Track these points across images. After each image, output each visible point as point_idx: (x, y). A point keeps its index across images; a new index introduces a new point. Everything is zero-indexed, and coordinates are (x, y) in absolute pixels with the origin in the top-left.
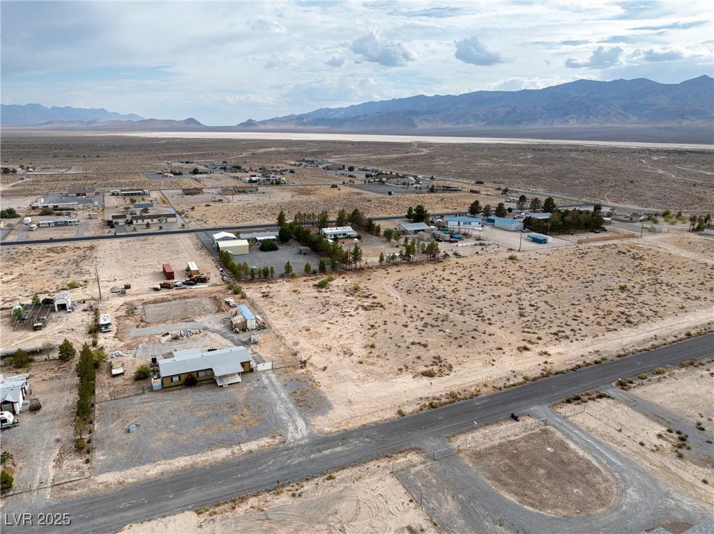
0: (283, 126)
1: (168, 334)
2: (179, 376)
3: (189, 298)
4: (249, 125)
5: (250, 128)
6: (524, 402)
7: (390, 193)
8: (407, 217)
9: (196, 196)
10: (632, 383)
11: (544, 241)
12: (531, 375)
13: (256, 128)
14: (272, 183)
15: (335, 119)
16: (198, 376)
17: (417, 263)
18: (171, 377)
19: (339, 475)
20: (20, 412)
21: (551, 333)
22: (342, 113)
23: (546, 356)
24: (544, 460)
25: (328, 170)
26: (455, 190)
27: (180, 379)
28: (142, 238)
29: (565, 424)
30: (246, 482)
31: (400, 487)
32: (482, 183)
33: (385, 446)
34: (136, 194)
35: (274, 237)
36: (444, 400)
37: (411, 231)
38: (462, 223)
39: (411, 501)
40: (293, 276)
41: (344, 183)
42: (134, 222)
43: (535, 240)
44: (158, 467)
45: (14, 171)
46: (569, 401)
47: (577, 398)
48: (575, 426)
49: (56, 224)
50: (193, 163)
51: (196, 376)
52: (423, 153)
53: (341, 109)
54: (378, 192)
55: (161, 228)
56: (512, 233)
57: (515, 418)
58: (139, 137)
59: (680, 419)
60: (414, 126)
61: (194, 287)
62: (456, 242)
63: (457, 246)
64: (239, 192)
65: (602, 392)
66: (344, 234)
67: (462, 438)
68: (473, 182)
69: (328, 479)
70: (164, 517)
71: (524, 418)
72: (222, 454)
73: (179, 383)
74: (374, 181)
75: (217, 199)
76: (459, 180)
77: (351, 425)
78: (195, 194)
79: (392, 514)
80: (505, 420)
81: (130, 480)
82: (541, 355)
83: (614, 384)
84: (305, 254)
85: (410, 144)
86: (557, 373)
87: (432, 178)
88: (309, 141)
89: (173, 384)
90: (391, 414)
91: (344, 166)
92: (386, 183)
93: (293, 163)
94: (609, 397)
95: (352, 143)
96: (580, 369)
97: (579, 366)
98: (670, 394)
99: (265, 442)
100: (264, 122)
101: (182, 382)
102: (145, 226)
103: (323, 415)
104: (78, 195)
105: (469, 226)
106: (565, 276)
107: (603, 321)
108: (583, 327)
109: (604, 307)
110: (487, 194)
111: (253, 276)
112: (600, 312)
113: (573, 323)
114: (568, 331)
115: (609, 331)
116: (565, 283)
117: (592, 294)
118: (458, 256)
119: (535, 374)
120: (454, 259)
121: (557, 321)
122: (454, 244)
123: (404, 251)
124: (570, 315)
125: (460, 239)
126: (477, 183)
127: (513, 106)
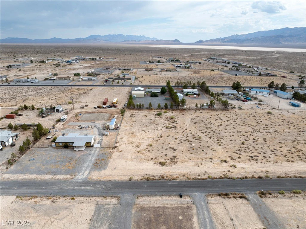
0: (215, 43)
1: (81, 126)
2: (62, 143)
3: (103, 113)
4: (200, 42)
5: (200, 44)
6: (194, 189)
7: (236, 75)
8: (232, 87)
9: (149, 72)
10: (270, 194)
11: (298, 106)
12: (213, 176)
13: (203, 44)
14: (186, 68)
15: (240, 40)
16: (69, 145)
17: (216, 110)
18: (59, 143)
19: (77, 199)
20: (8, 146)
21: (250, 156)
22: (244, 37)
23: (234, 168)
24: (171, 222)
25: (218, 63)
26: (274, 75)
27: (62, 145)
28: (112, 87)
29: (204, 207)
30: (44, 191)
31: (93, 212)
32: (293, 73)
33: (107, 192)
34: (127, 70)
35: (160, 91)
36: (157, 178)
37: (227, 94)
38: (258, 92)
39: (90, 220)
40: (152, 109)
41: (218, 69)
42: (115, 81)
43: (293, 105)
44: (24, 176)
45: (96, 59)
46: (220, 195)
47: (226, 195)
48: (208, 210)
49: (89, 80)
50: (162, 58)
51: (68, 144)
52: (276, 56)
53: (244, 35)
54: (232, 74)
55: (122, 84)
56: (284, 100)
58: (153, 47)
59: (280, 225)
60: (280, 43)
61: (109, 109)
62: (247, 101)
63: (245, 103)
64: (168, 71)
65: (245, 195)
66: (193, 93)
67: (145, 198)
68: (289, 72)
69: (71, 199)
70: (6, 195)
71: (186, 197)
72: (49, 177)
73: (62, 146)
74: (234, 69)
75: (155, 73)
76: (282, 71)
77: (105, 179)
78: (150, 71)
79: (77, 223)
80: (176, 195)
81: (12, 179)
82: (231, 166)
83: (257, 192)
84: (167, 100)
85: (273, 52)
86: (229, 178)
87: (267, 69)
88: (223, 50)
89: (59, 146)
90: (126, 178)
91: (226, 61)
92: (239, 70)
93: (204, 59)
94: (247, 199)
95: (242, 51)
96: (246, 179)
97: (246, 177)
98: (289, 208)
99: (67, 176)
100: (207, 41)
101: (63, 146)
102: (117, 83)
103: (98, 171)
104: (107, 69)
105: (261, 94)
106: (292, 126)
107: (289, 155)
108: (273, 156)
109: (299, 147)
110: (290, 79)
111: (134, 107)
112: (293, 150)
113: (269, 153)
114: (261, 157)
115: (288, 161)
116: (288, 130)
117: (299, 138)
118: (240, 108)
119: (217, 176)
120: (236, 110)
121: (260, 150)
122: (244, 102)
123: (209, 103)
124: (272, 148)
125: (250, 100)
126: (290, 72)
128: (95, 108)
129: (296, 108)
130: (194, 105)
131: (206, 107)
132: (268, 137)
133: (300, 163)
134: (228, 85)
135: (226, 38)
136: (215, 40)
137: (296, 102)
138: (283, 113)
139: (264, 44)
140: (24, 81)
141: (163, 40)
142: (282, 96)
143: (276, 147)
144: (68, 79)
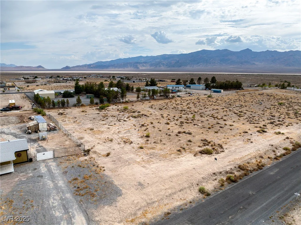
0: (82, 69)
4: (67, 68)
7: (134, 82)
11: (220, 92)
13: (70, 70)
14: (74, 80)
15: (105, 65)
17: (159, 100)
23: (281, 134)
25: (102, 77)
26: (164, 81)
36: (237, 173)
37: (150, 90)
38: (174, 87)
40: (82, 105)
53: (107, 62)
54: (128, 82)
60: (138, 68)
61: (8, 112)
62: (176, 93)
64: (57, 82)
74: (125, 79)
78: (32, 83)
82: (277, 134)
84: (91, 98)
90: (193, 195)
91: (110, 76)
92: (131, 80)
100: (74, 67)
127: (177, 60)
135: (91, 64)
136: (82, 66)
139: (126, 69)
141: (25, 66)
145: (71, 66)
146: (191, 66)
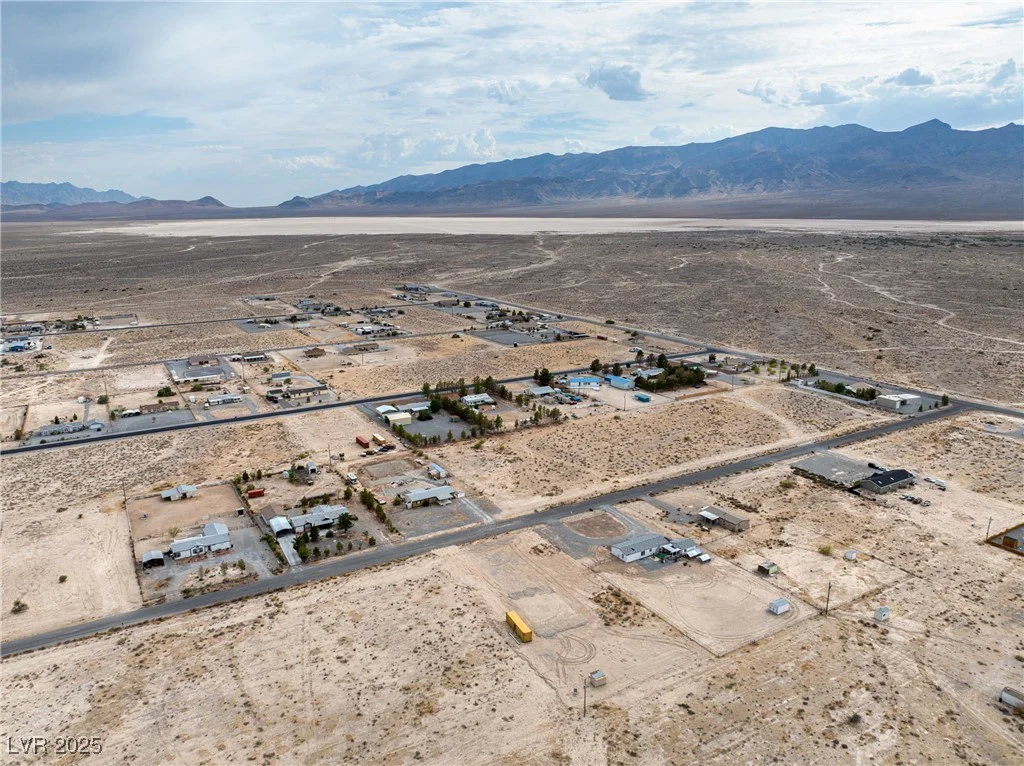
2: (420, 501)
3: (390, 460)
6: (598, 504)
7: (515, 345)
8: (534, 378)
9: (319, 358)
10: (658, 493)
11: (647, 400)
12: (604, 492)
13: (308, 209)
14: (389, 336)
17: (543, 426)
18: (415, 502)
19: (511, 532)
21: (625, 471)
23: (617, 483)
24: (600, 524)
25: (441, 305)
26: (582, 337)
28: (312, 412)
29: (616, 512)
30: (472, 536)
31: (538, 535)
32: (612, 322)
33: (529, 523)
34: (257, 358)
35: (426, 407)
36: (557, 505)
37: (538, 395)
38: (582, 382)
39: (541, 537)
40: (454, 441)
41: (465, 329)
43: (640, 399)
46: (621, 503)
47: (625, 501)
48: (619, 512)
51: (428, 501)
54: (503, 343)
56: (625, 392)
57: (591, 510)
61: (388, 453)
62: (576, 403)
63: (576, 408)
64: (361, 350)
65: (640, 498)
66: (483, 402)
67: (565, 518)
68: (603, 321)
69: (507, 534)
71: (596, 510)
74: (497, 325)
75: (345, 362)
76: (589, 318)
78: (318, 355)
80: (586, 511)
82: (614, 482)
83: (648, 494)
84: (456, 422)
85: (534, 240)
86: (618, 490)
87: (559, 317)
89: (418, 505)
90: (532, 512)
91: (457, 298)
92: (510, 329)
93: (394, 295)
94: (642, 500)
96: (633, 488)
98: (675, 497)
99: (475, 524)
100: (316, 200)
101: (421, 504)
102: (306, 401)
103: (498, 513)
104: (201, 363)
105: (587, 386)
106: (650, 431)
107: (660, 463)
108: (645, 466)
109: (666, 453)
110: (614, 342)
111: (426, 442)
112: (662, 457)
113: (641, 465)
114: (635, 469)
115: (661, 467)
116: (648, 437)
117: (663, 444)
118: (575, 417)
119: (609, 491)
120: (572, 421)
121: (631, 464)
122: (573, 406)
123: (533, 417)
124: (641, 459)
125: (579, 400)
126: (607, 322)
127: (676, 167)
128: (364, 456)
129: (646, 404)
130: (513, 424)
131: (529, 424)
132: (631, 448)
133: (671, 467)
134: (528, 375)
137: (642, 393)
138: (634, 415)
140: (71, 430)
142: (621, 386)
143: (645, 456)
144: (173, 408)
145: (307, 197)
146: (722, 189)
